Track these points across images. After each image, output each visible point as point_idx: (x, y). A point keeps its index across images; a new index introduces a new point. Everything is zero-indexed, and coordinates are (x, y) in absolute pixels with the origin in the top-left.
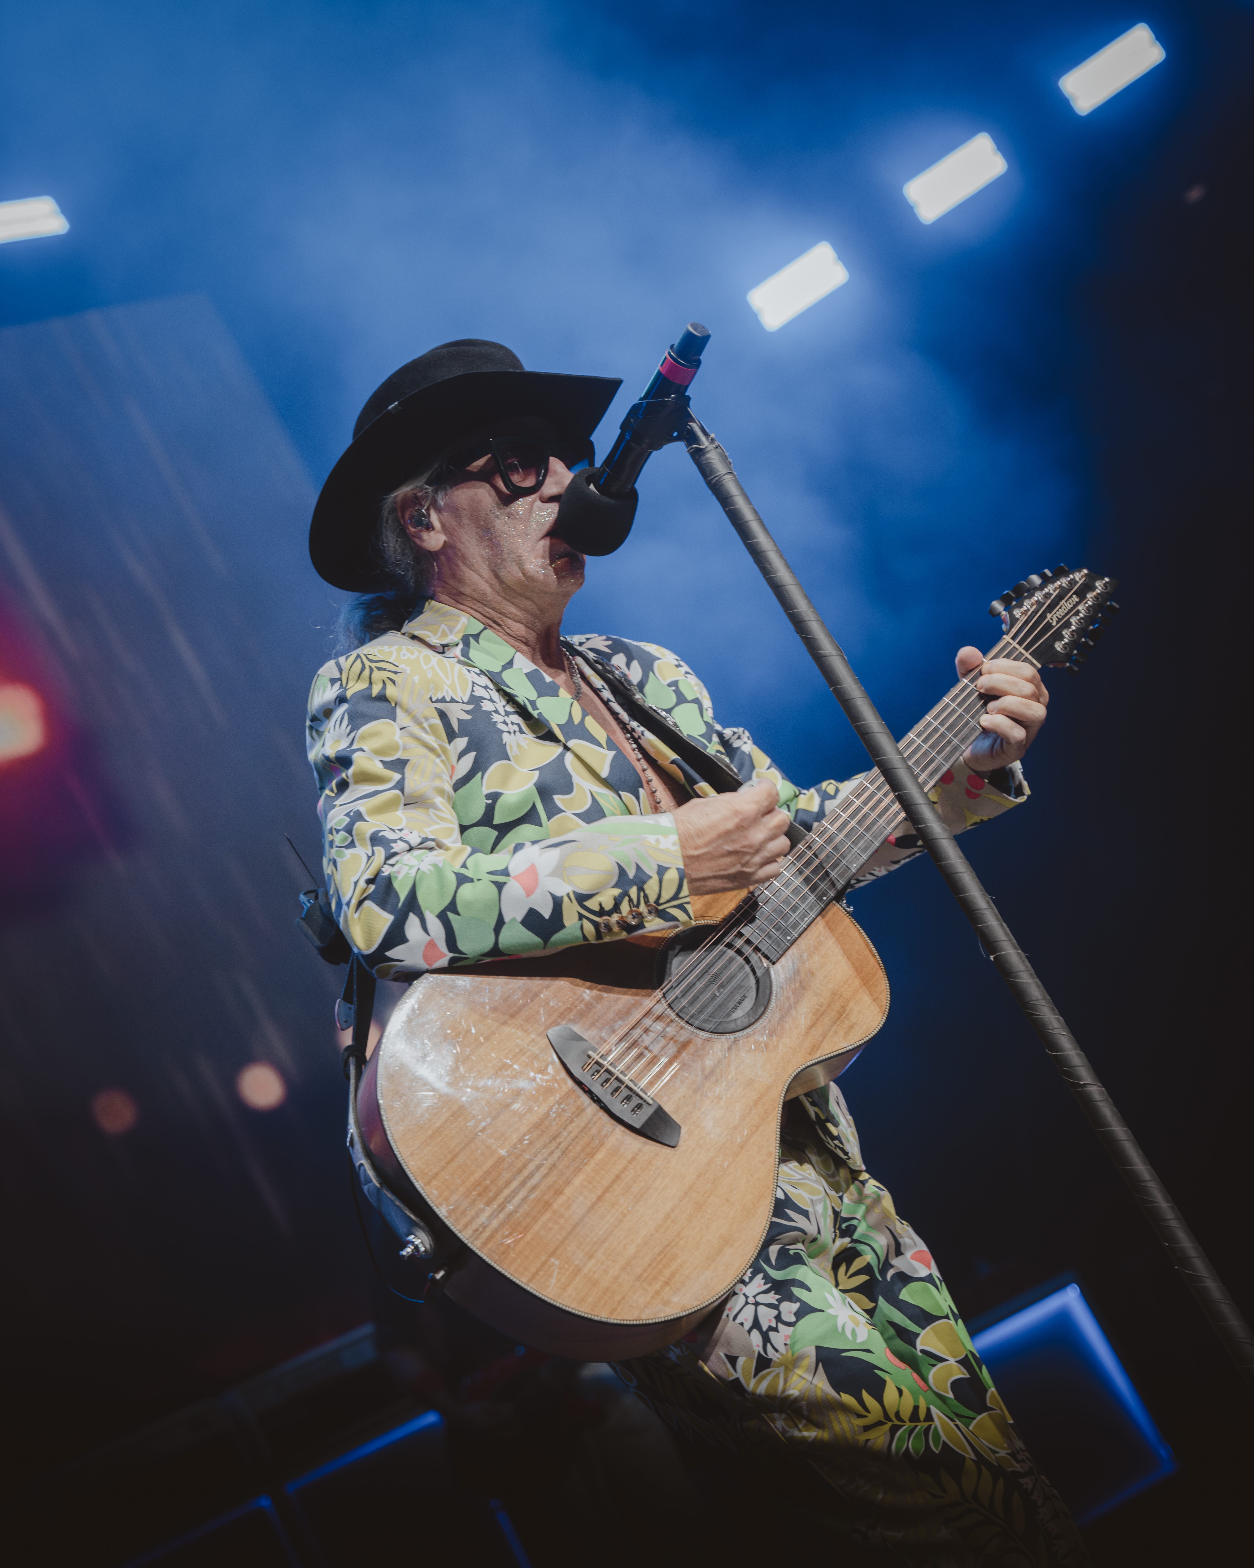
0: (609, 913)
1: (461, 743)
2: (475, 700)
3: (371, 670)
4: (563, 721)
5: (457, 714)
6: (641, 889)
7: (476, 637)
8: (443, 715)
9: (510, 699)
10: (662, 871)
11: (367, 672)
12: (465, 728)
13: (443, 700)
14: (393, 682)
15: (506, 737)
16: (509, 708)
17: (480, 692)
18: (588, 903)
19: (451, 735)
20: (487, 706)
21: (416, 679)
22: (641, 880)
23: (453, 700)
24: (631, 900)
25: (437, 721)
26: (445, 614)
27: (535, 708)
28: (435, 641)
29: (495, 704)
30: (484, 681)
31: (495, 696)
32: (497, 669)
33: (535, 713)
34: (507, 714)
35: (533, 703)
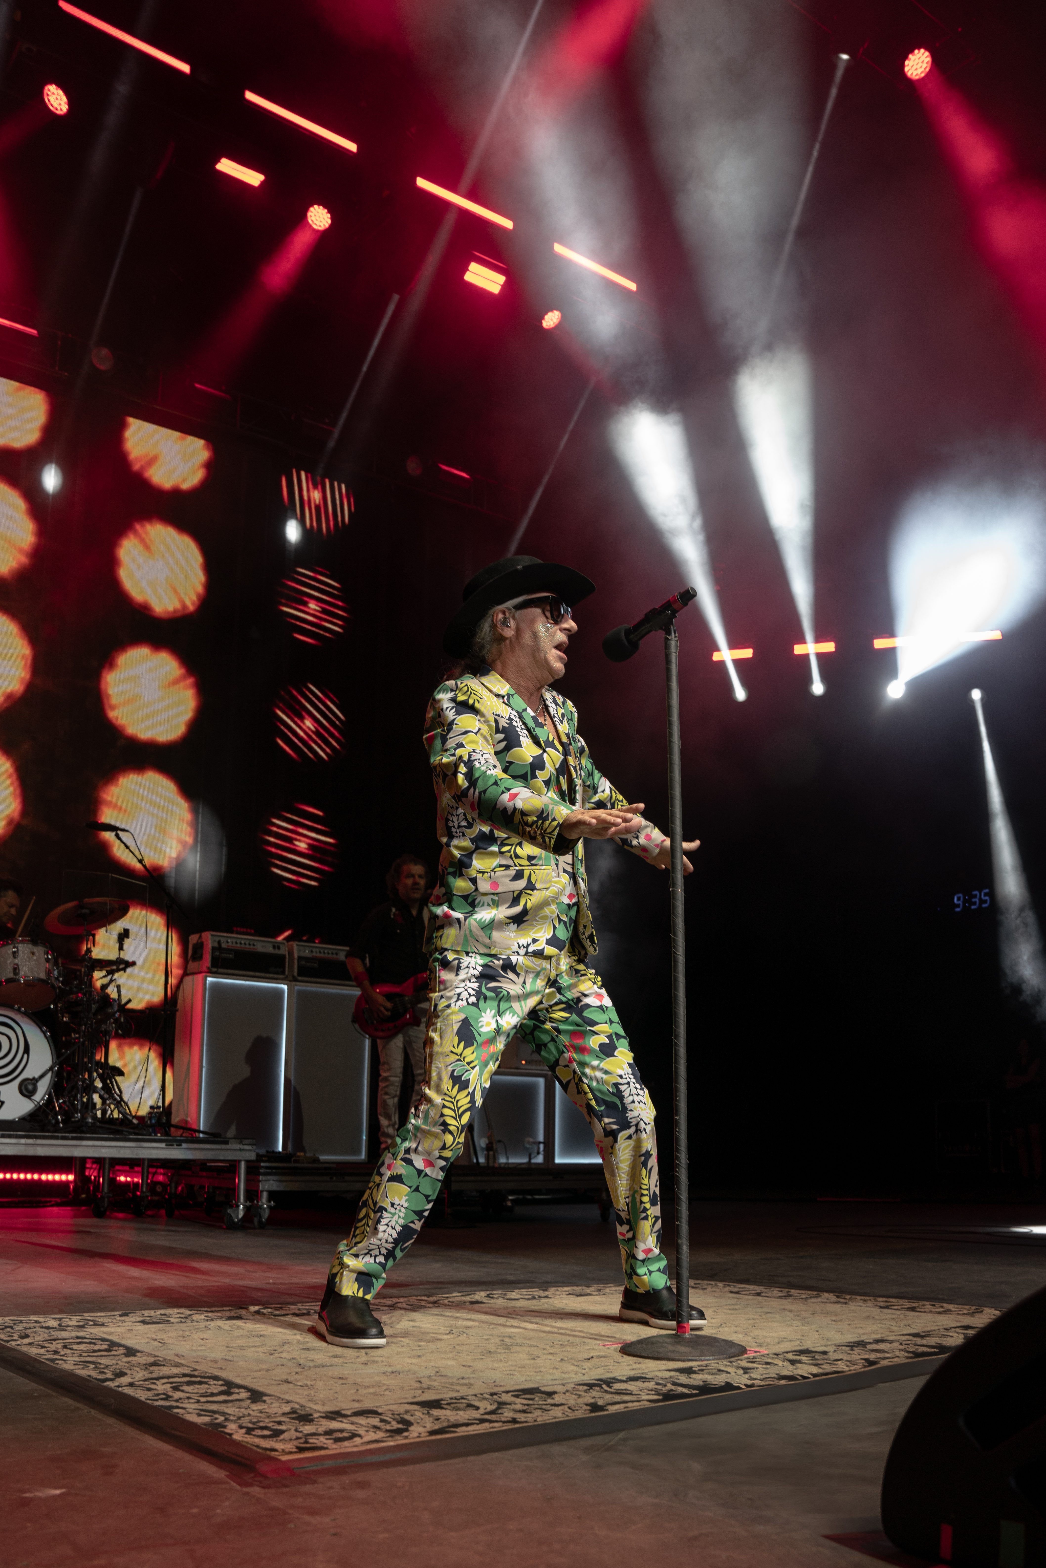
0: (528, 826)
1: (501, 736)
2: (510, 719)
3: (471, 693)
4: (545, 739)
5: (503, 723)
6: (543, 823)
7: (512, 696)
8: (496, 721)
9: (524, 724)
10: (554, 820)
11: (469, 693)
12: (504, 730)
13: (498, 715)
14: (479, 702)
15: (521, 738)
16: (523, 727)
17: (512, 717)
18: (524, 818)
19: (498, 731)
20: (514, 723)
21: (489, 703)
22: (546, 818)
23: (502, 717)
24: (537, 826)
25: (493, 724)
26: (500, 681)
27: (534, 731)
28: (495, 690)
29: (517, 723)
30: (514, 713)
31: (518, 720)
32: (521, 711)
33: (534, 733)
34: (522, 729)
35: (534, 729)
